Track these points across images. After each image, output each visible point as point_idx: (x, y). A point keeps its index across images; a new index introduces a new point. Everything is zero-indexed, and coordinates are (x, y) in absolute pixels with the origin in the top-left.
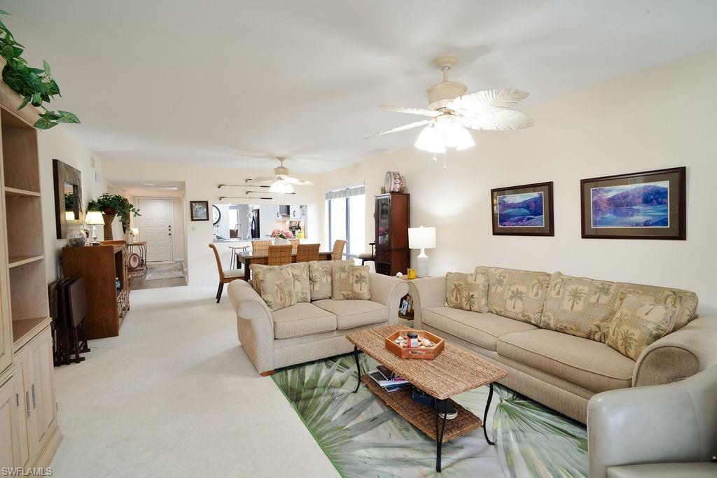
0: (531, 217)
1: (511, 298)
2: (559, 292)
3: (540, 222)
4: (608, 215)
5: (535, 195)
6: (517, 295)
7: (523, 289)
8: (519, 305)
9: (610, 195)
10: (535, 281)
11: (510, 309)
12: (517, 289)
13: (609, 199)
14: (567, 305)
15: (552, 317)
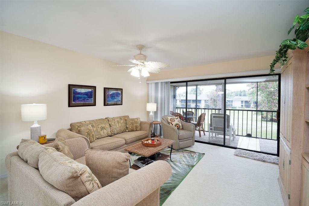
0: (88, 99)
1: (101, 130)
2: (114, 122)
3: (91, 101)
4: (110, 99)
5: (90, 90)
6: (103, 128)
7: (103, 125)
8: (105, 131)
9: (111, 93)
10: (105, 122)
11: (103, 134)
12: (102, 126)
13: (111, 94)
14: (117, 125)
15: (115, 130)
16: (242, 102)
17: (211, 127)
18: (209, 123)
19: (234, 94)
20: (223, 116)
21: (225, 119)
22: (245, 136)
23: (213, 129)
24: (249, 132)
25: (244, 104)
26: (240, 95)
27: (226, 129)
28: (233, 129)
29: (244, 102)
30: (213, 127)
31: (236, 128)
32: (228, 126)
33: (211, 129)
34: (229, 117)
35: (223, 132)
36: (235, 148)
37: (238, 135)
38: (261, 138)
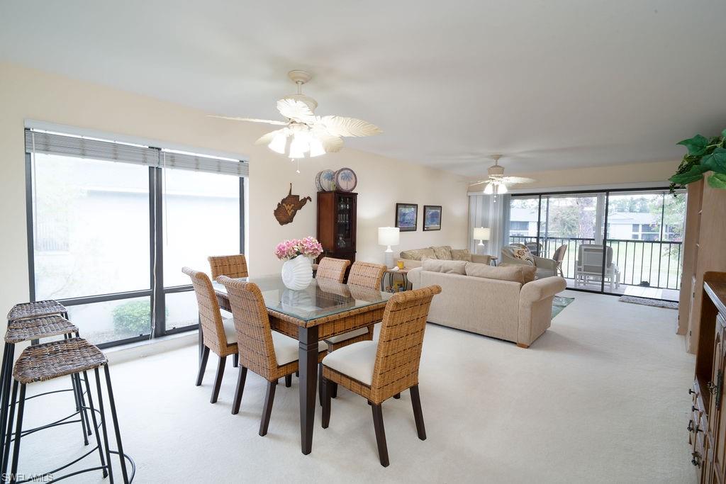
9: (430, 213)
16: (636, 226)
17: (579, 267)
18: (577, 259)
19: (614, 208)
20: (602, 248)
21: (606, 253)
22: (638, 285)
23: (583, 269)
24: (645, 279)
25: (640, 233)
26: (631, 211)
27: (606, 268)
28: (616, 272)
29: (640, 227)
30: (582, 267)
31: (621, 270)
32: (610, 264)
33: (580, 269)
34: (610, 250)
35: (601, 274)
36: (620, 295)
37: (624, 284)
38: (667, 288)
